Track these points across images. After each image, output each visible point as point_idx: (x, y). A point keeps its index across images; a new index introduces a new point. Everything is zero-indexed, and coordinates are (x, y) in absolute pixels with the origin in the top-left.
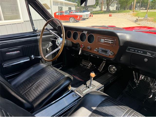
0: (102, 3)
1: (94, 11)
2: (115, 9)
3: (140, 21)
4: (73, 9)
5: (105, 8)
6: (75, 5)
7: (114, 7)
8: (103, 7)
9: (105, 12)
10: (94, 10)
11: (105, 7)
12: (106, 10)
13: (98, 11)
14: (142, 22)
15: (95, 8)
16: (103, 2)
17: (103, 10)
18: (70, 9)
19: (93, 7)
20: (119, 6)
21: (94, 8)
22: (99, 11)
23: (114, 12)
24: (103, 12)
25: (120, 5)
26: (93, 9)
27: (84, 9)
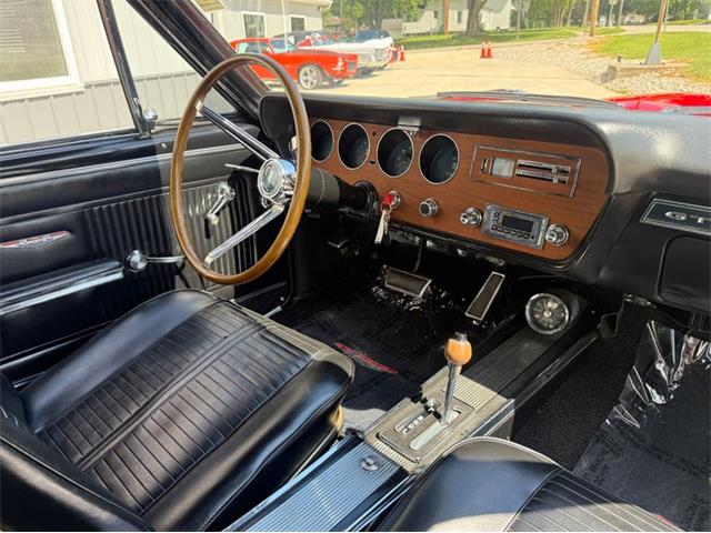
1: (408, 36)
2: (506, 25)
3: (626, 76)
4: (314, 24)
5: (459, 21)
6: (319, 8)
7: (503, 12)
8: (453, 14)
9: (461, 39)
10: (410, 28)
11: (460, 14)
12: (463, 27)
13: (428, 34)
14: (635, 77)
15: (416, 20)
17: (450, 29)
18: (298, 24)
19: (405, 16)
20: (524, 11)
21: (408, 21)
22: (434, 33)
23: (500, 36)
24: (449, 40)
25: (527, 5)
26: (404, 24)
27: (364, 25)
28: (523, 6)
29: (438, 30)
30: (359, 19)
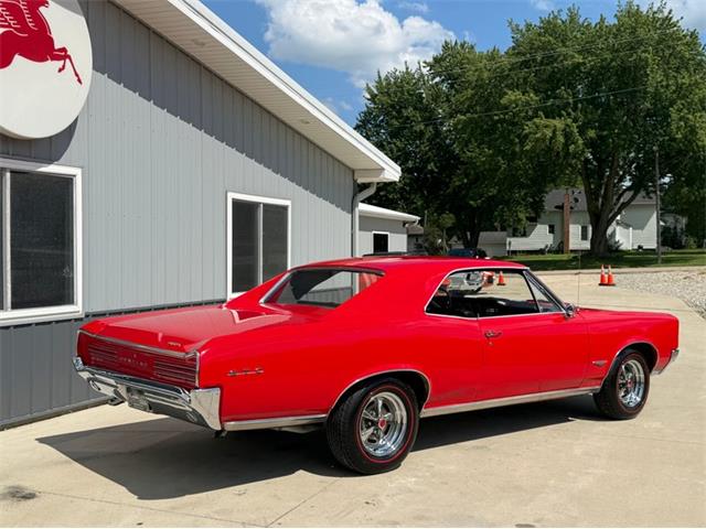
0: (561, 207)
1: (514, 252)
2: (651, 242)
5: (584, 237)
6: (404, 224)
7: (647, 228)
8: (575, 230)
9: (585, 261)
10: (517, 243)
11: (584, 230)
12: (587, 245)
13: (541, 252)
15: (524, 235)
16: (571, 199)
17: (571, 247)
18: (380, 243)
19: (511, 230)
20: (679, 227)
21: (514, 236)
22: (550, 252)
24: (571, 261)
25: (684, 221)
26: (508, 239)
27: (455, 238)
28: (677, 221)
29: (555, 247)
30: (449, 229)
